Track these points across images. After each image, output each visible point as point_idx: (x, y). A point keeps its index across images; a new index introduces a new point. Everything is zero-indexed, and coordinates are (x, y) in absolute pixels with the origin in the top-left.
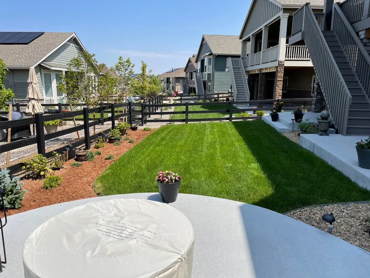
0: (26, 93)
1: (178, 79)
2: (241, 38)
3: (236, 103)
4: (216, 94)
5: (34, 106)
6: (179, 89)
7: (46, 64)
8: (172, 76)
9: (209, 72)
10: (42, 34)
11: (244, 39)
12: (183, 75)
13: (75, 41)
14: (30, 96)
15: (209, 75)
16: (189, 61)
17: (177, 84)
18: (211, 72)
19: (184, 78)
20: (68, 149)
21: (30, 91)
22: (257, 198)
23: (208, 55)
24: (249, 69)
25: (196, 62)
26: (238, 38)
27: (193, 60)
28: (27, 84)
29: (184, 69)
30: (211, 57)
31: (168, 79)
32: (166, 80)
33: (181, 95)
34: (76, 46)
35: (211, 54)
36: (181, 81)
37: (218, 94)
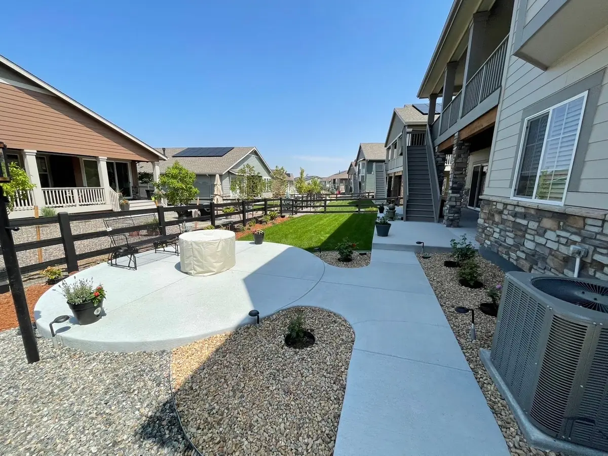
0: (214, 191)
1: (342, 180)
2: (386, 147)
3: (375, 199)
4: (367, 193)
5: (217, 199)
6: (342, 189)
7: (233, 171)
8: (338, 178)
9: (363, 175)
10: (233, 148)
11: (387, 147)
12: (346, 176)
13: (255, 153)
14: (215, 193)
15: (362, 176)
16: (351, 165)
17: (341, 184)
18: (364, 175)
19: (347, 179)
20: (230, 225)
21: (216, 190)
22: (307, 246)
23: (363, 160)
24: (389, 172)
25: (356, 166)
26: (384, 145)
27: (354, 165)
28: (214, 185)
29: (347, 172)
30: (365, 162)
31: (334, 180)
32: (332, 181)
33: (343, 194)
34: (257, 156)
35: (364, 160)
36: (344, 181)
37: (369, 193)
